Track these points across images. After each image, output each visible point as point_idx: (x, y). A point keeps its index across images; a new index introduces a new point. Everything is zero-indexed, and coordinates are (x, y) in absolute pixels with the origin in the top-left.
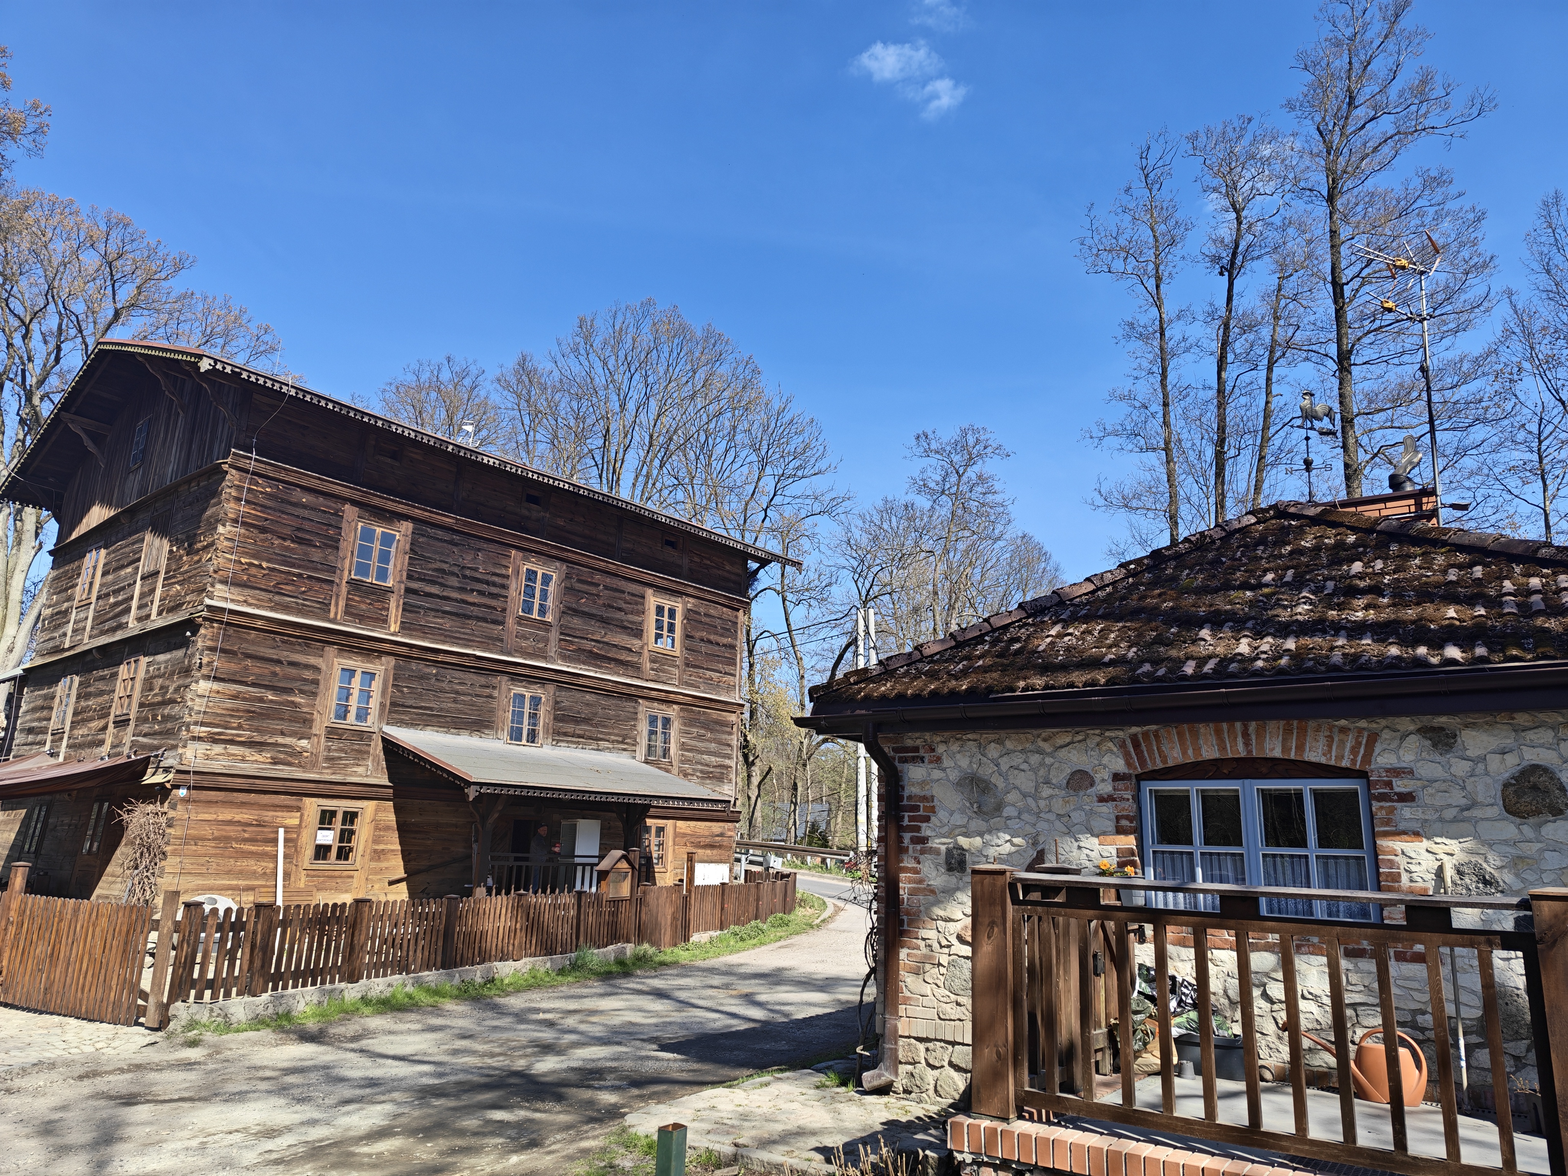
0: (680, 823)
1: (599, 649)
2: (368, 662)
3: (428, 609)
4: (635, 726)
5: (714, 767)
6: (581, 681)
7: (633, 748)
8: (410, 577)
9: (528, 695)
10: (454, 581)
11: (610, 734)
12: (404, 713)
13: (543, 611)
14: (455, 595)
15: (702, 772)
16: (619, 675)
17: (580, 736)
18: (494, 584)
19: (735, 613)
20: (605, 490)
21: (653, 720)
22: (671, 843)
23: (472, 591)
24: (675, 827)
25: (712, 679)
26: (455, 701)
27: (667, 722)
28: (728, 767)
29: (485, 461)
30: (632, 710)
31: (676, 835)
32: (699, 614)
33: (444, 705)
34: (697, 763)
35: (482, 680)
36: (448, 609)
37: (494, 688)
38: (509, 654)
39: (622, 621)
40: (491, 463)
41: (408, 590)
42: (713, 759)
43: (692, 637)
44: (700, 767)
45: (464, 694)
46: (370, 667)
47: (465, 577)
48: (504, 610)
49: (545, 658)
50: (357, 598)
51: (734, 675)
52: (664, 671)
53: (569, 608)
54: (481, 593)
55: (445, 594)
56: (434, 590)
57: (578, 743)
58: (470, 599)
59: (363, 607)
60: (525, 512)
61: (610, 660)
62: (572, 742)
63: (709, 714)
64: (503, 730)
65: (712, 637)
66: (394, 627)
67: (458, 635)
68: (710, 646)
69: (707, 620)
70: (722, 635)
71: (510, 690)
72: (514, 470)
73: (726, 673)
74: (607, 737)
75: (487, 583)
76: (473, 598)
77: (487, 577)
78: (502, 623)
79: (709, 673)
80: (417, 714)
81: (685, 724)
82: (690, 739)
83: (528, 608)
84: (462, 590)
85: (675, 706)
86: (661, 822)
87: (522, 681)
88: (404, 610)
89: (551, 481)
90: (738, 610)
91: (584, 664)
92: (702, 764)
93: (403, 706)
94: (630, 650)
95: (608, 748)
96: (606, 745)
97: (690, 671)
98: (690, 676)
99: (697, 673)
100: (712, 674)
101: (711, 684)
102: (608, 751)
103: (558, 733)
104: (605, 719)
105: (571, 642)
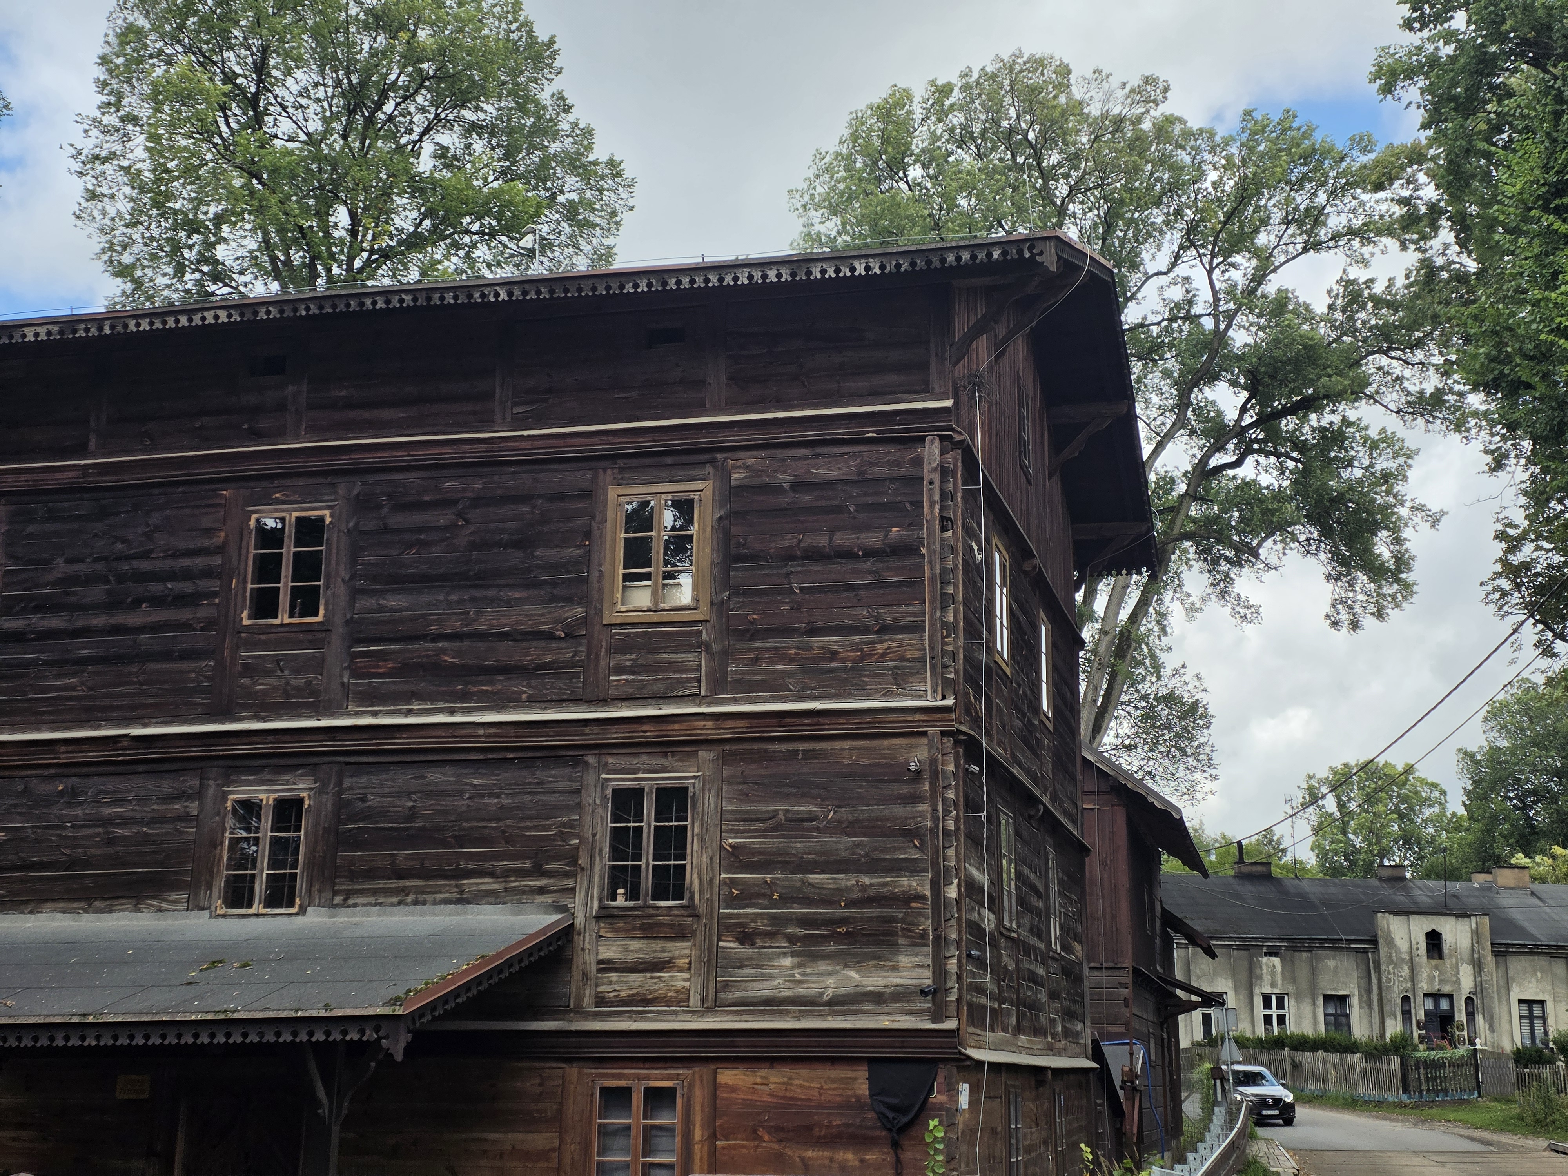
4: (571, 824)
5: (855, 903)
6: (402, 742)
7: (568, 883)
9: (269, 799)
10: (97, 593)
14: (99, 621)
15: (804, 922)
16: (518, 703)
17: (409, 875)
18: (186, 575)
19: (908, 452)
21: (627, 802)
22: (698, 1132)
23: (137, 603)
24: (715, 1085)
25: (833, 655)
26: (105, 840)
27: (673, 798)
28: (908, 899)
30: (565, 785)
31: (715, 1107)
33: (79, 854)
34: (786, 900)
35: (166, 785)
36: (85, 653)
37: (192, 797)
38: (225, 716)
39: (526, 570)
42: (847, 880)
43: (752, 557)
44: (799, 910)
48: (211, 625)
49: (315, 707)
51: (918, 629)
52: (657, 668)
53: (375, 579)
57: (405, 891)
58: (134, 619)
60: (250, 400)
62: (387, 892)
63: (824, 753)
65: (842, 539)
68: (817, 567)
70: (866, 527)
71: (224, 796)
73: (884, 630)
74: (487, 866)
77: (169, 563)
79: (818, 641)
80: (23, 881)
81: (744, 797)
82: (756, 834)
83: (265, 605)
85: (704, 755)
86: (662, 1076)
87: (258, 770)
90: (921, 441)
92: (807, 901)
95: (490, 893)
96: (483, 887)
97: (749, 650)
98: (755, 661)
99: (776, 649)
100: (832, 642)
101: (831, 671)
102: (492, 899)
103: (353, 876)
104: (483, 820)
105: (382, 655)
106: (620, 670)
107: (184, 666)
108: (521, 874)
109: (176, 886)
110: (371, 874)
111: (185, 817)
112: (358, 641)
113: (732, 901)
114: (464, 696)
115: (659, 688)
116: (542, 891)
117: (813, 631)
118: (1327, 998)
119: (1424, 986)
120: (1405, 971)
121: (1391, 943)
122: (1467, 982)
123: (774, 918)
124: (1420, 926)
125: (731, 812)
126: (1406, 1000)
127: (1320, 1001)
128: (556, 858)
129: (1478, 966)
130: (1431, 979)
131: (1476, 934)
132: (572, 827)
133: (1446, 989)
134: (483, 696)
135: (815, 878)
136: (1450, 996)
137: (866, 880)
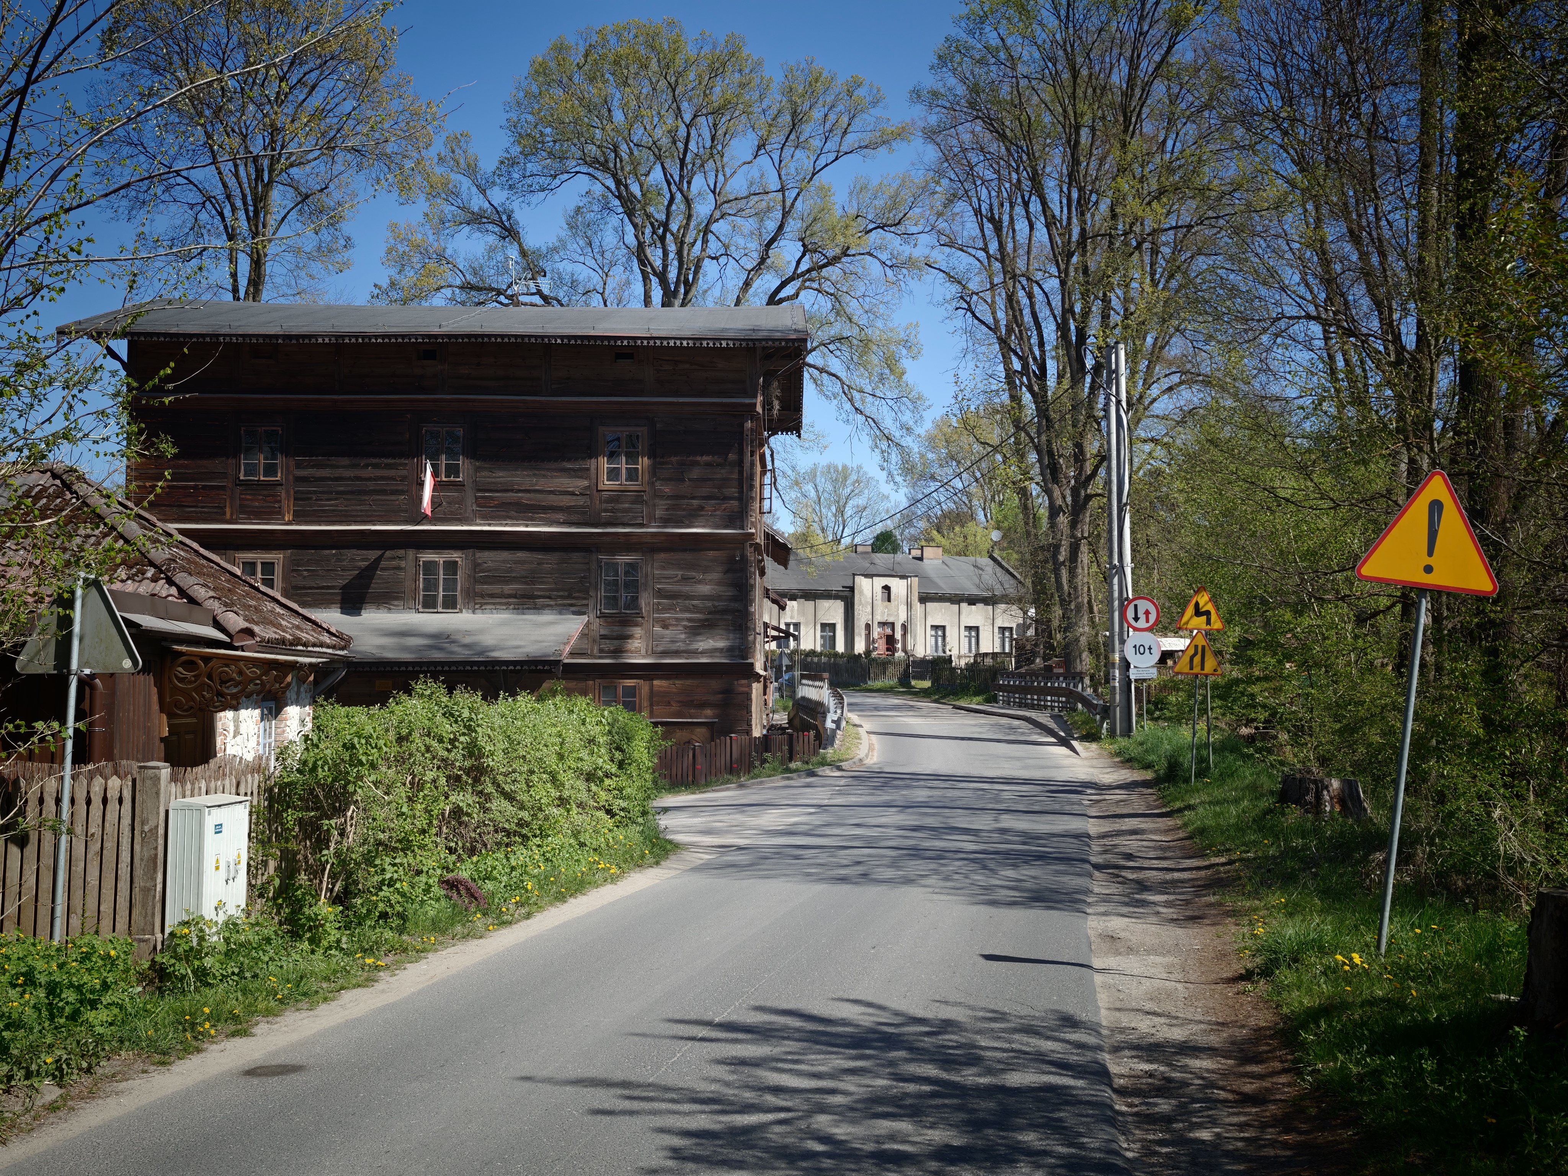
0: (659, 682)
1: (529, 499)
2: (266, 553)
3: (321, 493)
6: (505, 538)
7: (585, 602)
8: (298, 466)
9: (441, 561)
11: (551, 590)
14: (348, 474)
15: (690, 620)
16: (558, 524)
17: (510, 597)
21: (612, 569)
22: (646, 703)
25: (702, 509)
27: (632, 568)
30: (581, 560)
31: (654, 694)
34: (682, 611)
36: (342, 489)
37: (401, 559)
38: (415, 522)
41: (298, 480)
42: (708, 604)
43: (666, 463)
46: (269, 557)
48: (405, 479)
49: (458, 521)
50: (249, 497)
51: (740, 499)
52: (623, 511)
54: (376, 466)
55: (337, 475)
56: (326, 473)
57: (508, 604)
58: (365, 474)
59: (256, 503)
60: (418, 372)
61: (546, 508)
62: (499, 604)
64: (414, 600)
66: (287, 518)
67: (353, 513)
68: (697, 469)
69: (691, 438)
70: (716, 453)
71: (419, 558)
73: (725, 498)
74: (547, 594)
76: (368, 473)
78: (404, 492)
79: (696, 503)
80: (320, 594)
81: (662, 568)
82: (671, 583)
84: (354, 467)
86: (629, 681)
87: (432, 548)
88: (295, 499)
90: (742, 416)
92: (690, 611)
94: (573, 494)
95: (549, 605)
96: (546, 603)
101: (702, 515)
102: (550, 608)
103: (482, 596)
105: (491, 498)
106: (606, 511)
107: (393, 497)
108: (562, 597)
109: (397, 598)
110: (492, 596)
111: (399, 568)
112: (479, 490)
113: (658, 611)
114: (532, 519)
115: (626, 520)
116: (572, 605)
117: (693, 498)
118: (824, 626)
119: (879, 618)
120: (869, 609)
121: (861, 593)
122: (902, 617)
123: (677, 619)
124: (880, 582)
125: (658, 574)
126: (868, 626)
127: (818, 627)
128: (580, 591)
129: (909, 605)
130: (883, 614)
131: (909, 588)
132: (586, 578)
133: (891, 620)
134: (541, 519)
135: (695, 603)
136: (893, 624)
137: (717, 604)
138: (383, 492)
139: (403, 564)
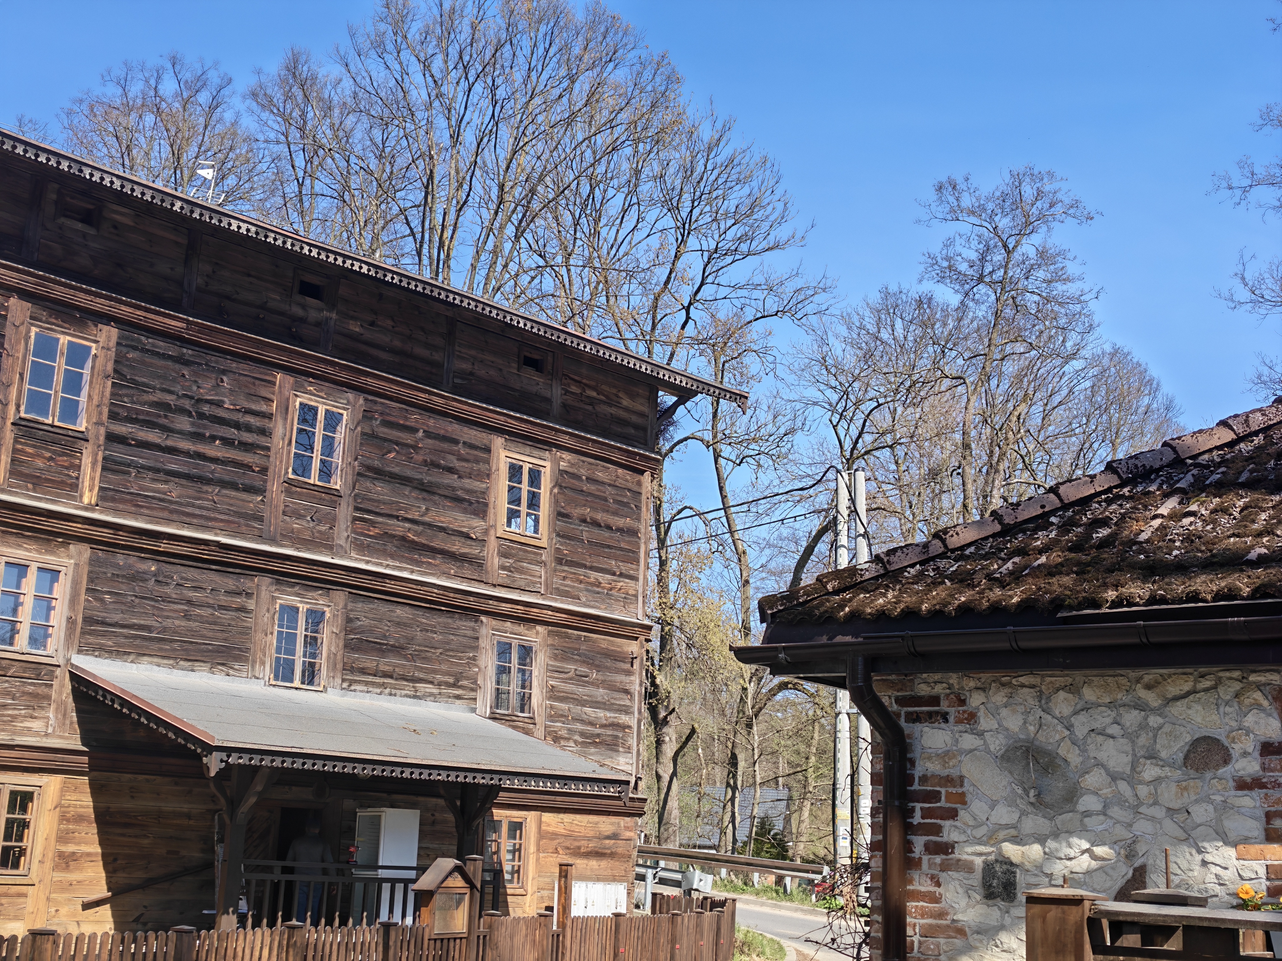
0: (547, 817)
1: (416, 534)
2: (48, 552)
3: (143, 467)
4: (474, 658)
5: (603, 726)
6: (390, 586)
7: (472, 694)
8: (113, 416)
9: (303, 608)
10: (184, 423)
11: (435, 672)
12: (104, 635)
13: (326, 471)
14: (185, 445)
15: (582, 734)
16: (449, 576)
17: (386, 675)
18: (248, 428)
19: (637, 477)
20: (427, 275)
21: (504, 650)
22: (532, 848)
23: (213, 438)
24: (540, 823)
25: (599, 584)
26: (187, 616)
27: (526, 652)
28: (625, 727)
29: (234, 227)
30: (469, 633)
31: (542, 835)
32: (578, 477)
33: (168, 623)
34: (575, 720)
35: (230, 583)
36: (174, 467)
37: (249, 595)
38: (272, 541)
39: (454, 489)
40: (243, 231)
41: (111, 438)
42: (601, 714)
43: (566, 516)
44: (579, 726)
45: (201, 606)
46: (50, 560)
47: (201, 416)
48: (264, 470)
49: (330, 548)
50: (30, 450)
51: (635, 578)
52: (521, 571)
53: (369, 468)
54: (227, 442)
55: (169, 443)
56: (153, 436)
57: (384, 686)
58: (209, 451)
59: (40, 463)
60: (298, 311)
61: (435, 551)
62: (373, 684)
63: (594, 641)
64: (263, 663)
65: (600, 516)
66: (89, 497)
67: (189, 510)
68: (596, 531)
69: (592, 488)
70: (615, 513)
71: (274, 599)
72: (279, 242)
73: (621, 575)
74: (430, 677)
75: (237, 426)
76: (215, 450)
77: (235, 416)
78: (261, 491)
79: (594, 575)
80: (126, 637)
81: (555, 657)
82: (564, 680)
83: (303, 466)
84: (197, 436)
85: (539, 628)
86: (516, 815)
87: (293, 585)
88: (104, 469)
89: (340, 261)
90: (642, 472)
91: (392, 557)
92: (582, 721)
93: (104, 623)
94: (467, 536)
95: (431, 694)
96: (428, 690)
97: (564, 571)
98: (564, 578)
99: (575, 574)
100: (599, 575)
101: (598, 593)
102: (432, 698)
103: (351, 670)
104: (427, 647)
105: (372, 523)
106: (503, 568)
107: (244, 496)
108: (447, 684)
109: (238, 659)
110: (363, 671)
111: (242, 609)
112: (357, 509)
113: (551, 718)
114: (418, 563)
115: (522, 584)
116: (458, 697)
117: (592, 568)
123: (569, 730)
125: (552, 666)
128: (467, 678)
132: (475, 660)
134: (428, 566)
135: (588, 710)
137: (608, 714)
138: (233, 486)
139: (251, 604)
